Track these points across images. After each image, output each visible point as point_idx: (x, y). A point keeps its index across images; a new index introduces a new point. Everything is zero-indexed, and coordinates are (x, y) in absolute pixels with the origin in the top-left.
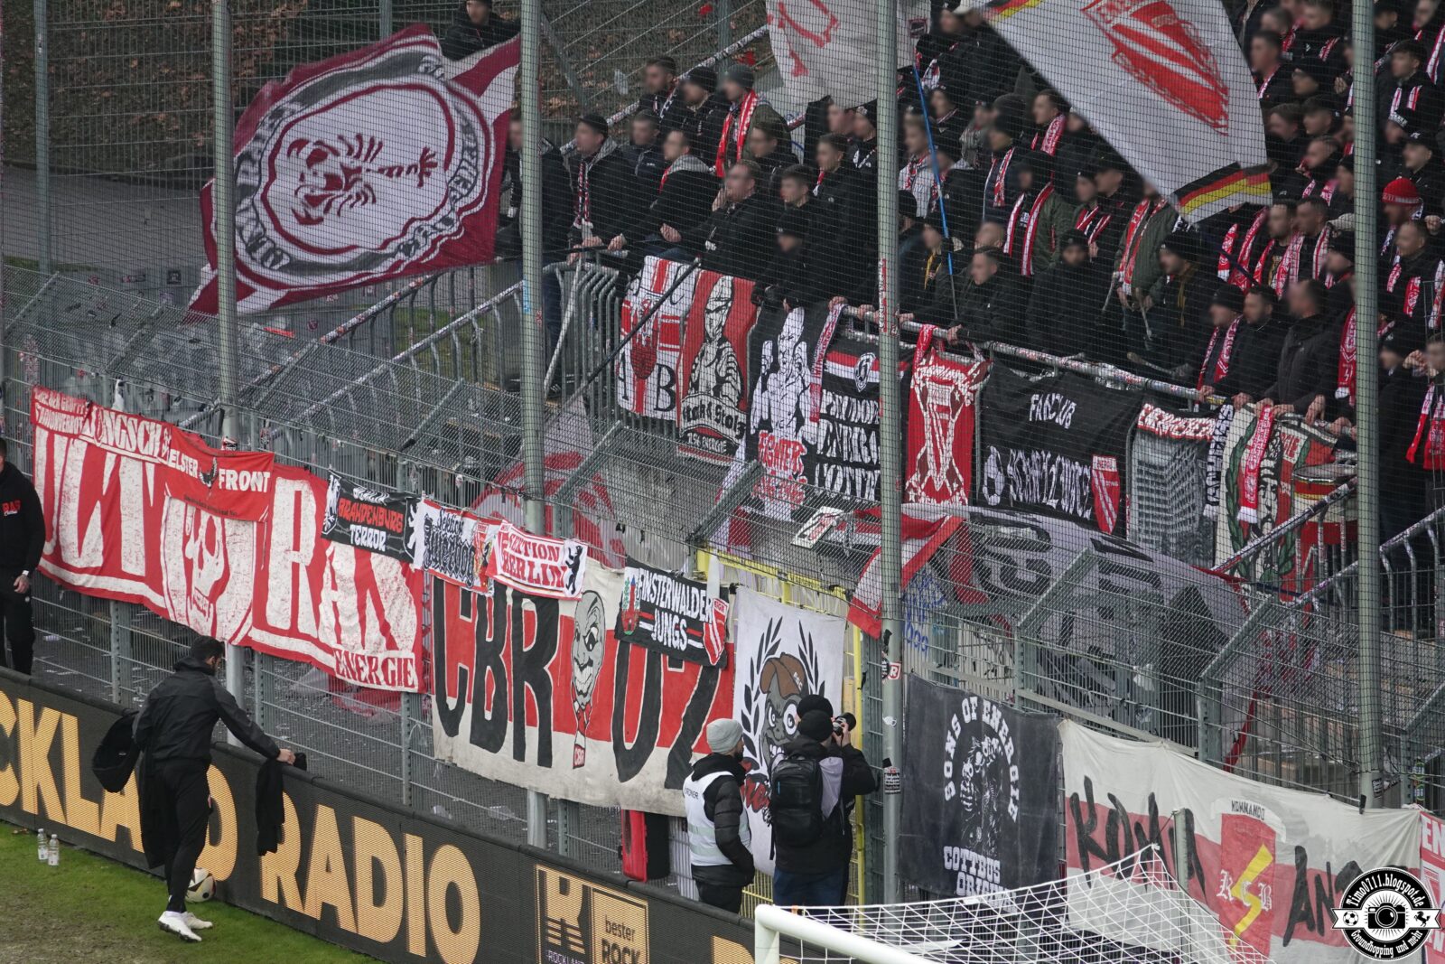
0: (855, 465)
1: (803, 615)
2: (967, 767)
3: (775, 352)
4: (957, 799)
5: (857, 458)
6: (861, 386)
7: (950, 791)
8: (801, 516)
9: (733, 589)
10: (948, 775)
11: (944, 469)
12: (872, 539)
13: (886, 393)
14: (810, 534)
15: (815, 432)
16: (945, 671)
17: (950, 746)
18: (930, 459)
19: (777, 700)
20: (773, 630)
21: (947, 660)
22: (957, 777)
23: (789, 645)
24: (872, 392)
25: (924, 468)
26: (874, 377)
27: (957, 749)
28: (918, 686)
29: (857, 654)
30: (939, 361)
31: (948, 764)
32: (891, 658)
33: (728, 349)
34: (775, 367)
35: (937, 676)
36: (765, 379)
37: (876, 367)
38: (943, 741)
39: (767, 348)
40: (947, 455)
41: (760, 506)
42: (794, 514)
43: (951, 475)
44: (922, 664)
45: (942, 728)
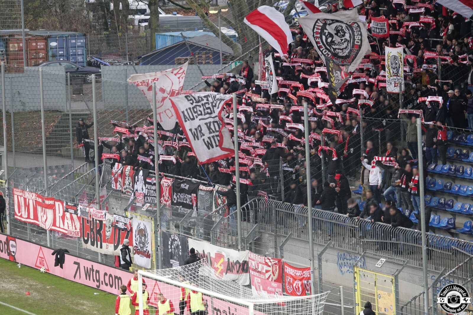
0: (152, 197)
1: (144, 222)
2: (173, 246)
3: (138, 178)
4: (171, 252)
5: (152, 195)
6: (153, 183)
7: (170, 251)
8: (143, 205)
9: (132, 218)
10: (170, 248)
11: (167, 197)
12: (155, 209)
13: (157, 184)
14: (145, 208)
15: (145, 191)
16: (168, 230)
17: (170, 243)
18: (165, 196)
19: (141, 236)
20: (139, 225)
21: (168, 229)
22: (171, 248)
23: (142, 227)
24: (155, 184)
25: (164, 197)
26: (155, 182)
27: (171, 243)
28: (163, 233)
29: (153, 228)
30: (165, 179)
31: (169, 246)
32: (159, 229)
33: (130, 178)
34: (138, 181)
35: (167, 231)
36: (136, 183)
37: (155, 180)
38: (168, 242)
39: (136, 177)
40: (167, 195)
41: (136, 204)
42: (142, 205)
43: (168, 198)
44: (164, 229)
45: (168, 240)
